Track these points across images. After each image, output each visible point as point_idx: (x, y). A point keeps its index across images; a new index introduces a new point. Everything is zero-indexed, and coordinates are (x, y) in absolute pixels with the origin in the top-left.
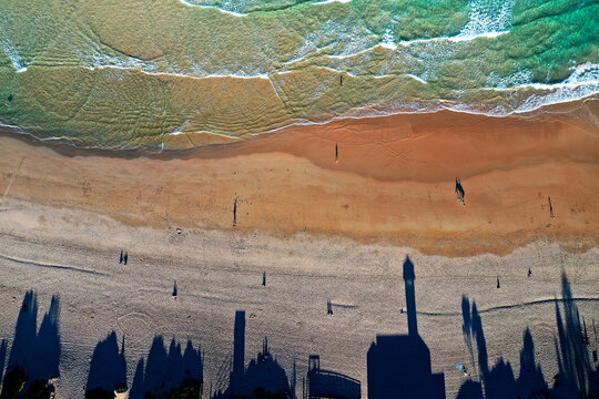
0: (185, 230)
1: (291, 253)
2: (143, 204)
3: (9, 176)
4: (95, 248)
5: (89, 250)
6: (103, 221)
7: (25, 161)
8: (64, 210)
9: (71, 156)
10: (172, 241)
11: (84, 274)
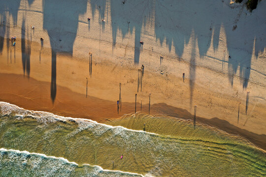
0: (158, 72)
1: (105, 52)
2: (180, 90)
3: (252, 116)
4: (207, 70)
5: (210, 69)
6: (202, 83)
7: (244, 124)
8: (223, 92)
9: (216, 118)
10: (166, 68)
11: (214, 56)
